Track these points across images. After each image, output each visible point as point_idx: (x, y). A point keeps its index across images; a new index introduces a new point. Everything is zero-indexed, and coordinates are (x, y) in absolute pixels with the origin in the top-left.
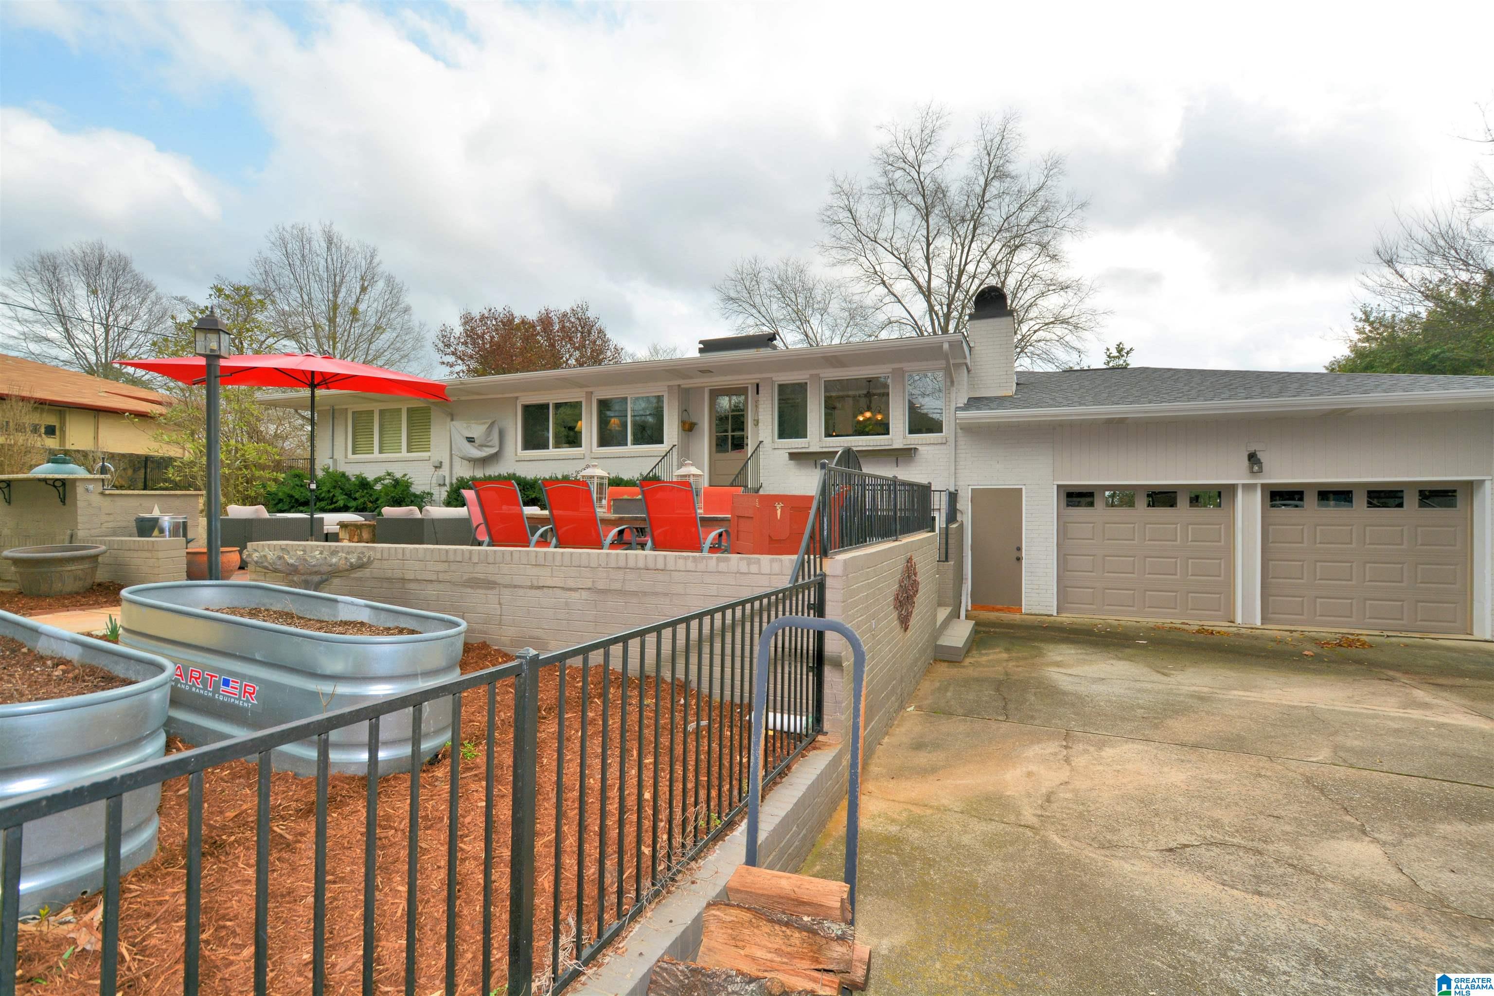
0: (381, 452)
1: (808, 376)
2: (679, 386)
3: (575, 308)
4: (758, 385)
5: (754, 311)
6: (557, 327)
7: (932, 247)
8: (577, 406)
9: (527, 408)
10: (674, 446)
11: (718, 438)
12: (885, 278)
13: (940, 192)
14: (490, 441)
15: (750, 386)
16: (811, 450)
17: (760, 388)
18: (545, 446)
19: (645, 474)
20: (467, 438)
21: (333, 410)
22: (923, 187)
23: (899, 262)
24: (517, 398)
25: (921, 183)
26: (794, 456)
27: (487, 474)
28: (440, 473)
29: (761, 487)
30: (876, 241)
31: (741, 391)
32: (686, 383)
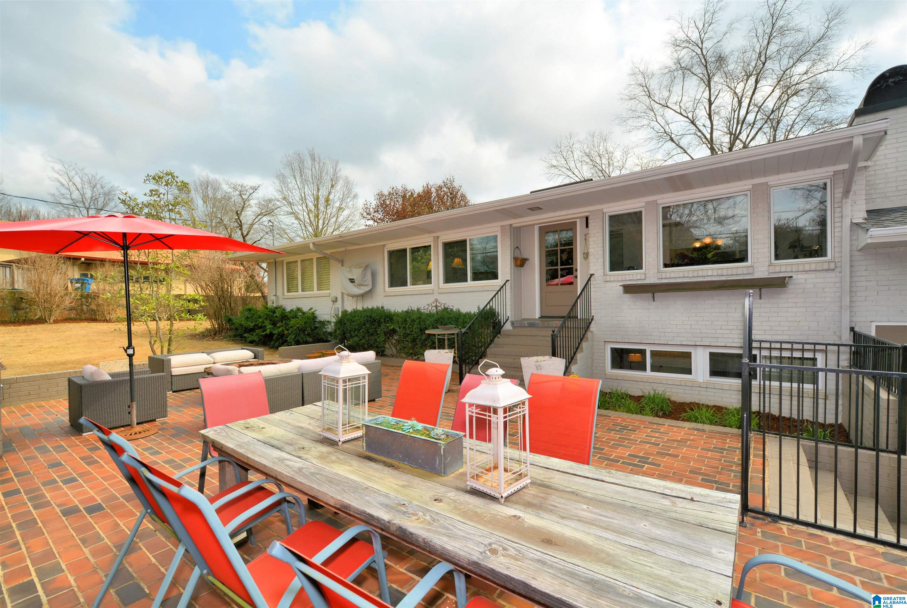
0: (303, 290)
1: (644, 204)
2: (511, 225)
3: (446, 181)
4: (587, 218)
5: (570, 173)
6: (434, 195)
7: (713, 107)
8: (427, 248)
9: (391, 253)
10: (507, 281)
11: (548, 271)
12: (673, 136)
13: (721, 59)
14: (365, 281)
15: (578, 221)
16: (647, 281)
17: (590, 221)
18: (404, 284)
19: (482, 308)
20: (350, 279)
21: (275, 262)
22: (705, 60)
23: (688, 120)
24: (384, 246)
25: (704, 56)
26: (629, 289)
27: (365, 307)
28: (336, 306)
29: (592, 320)
30: (667, 107)
31: (571, 226)
32: (517, 222)
